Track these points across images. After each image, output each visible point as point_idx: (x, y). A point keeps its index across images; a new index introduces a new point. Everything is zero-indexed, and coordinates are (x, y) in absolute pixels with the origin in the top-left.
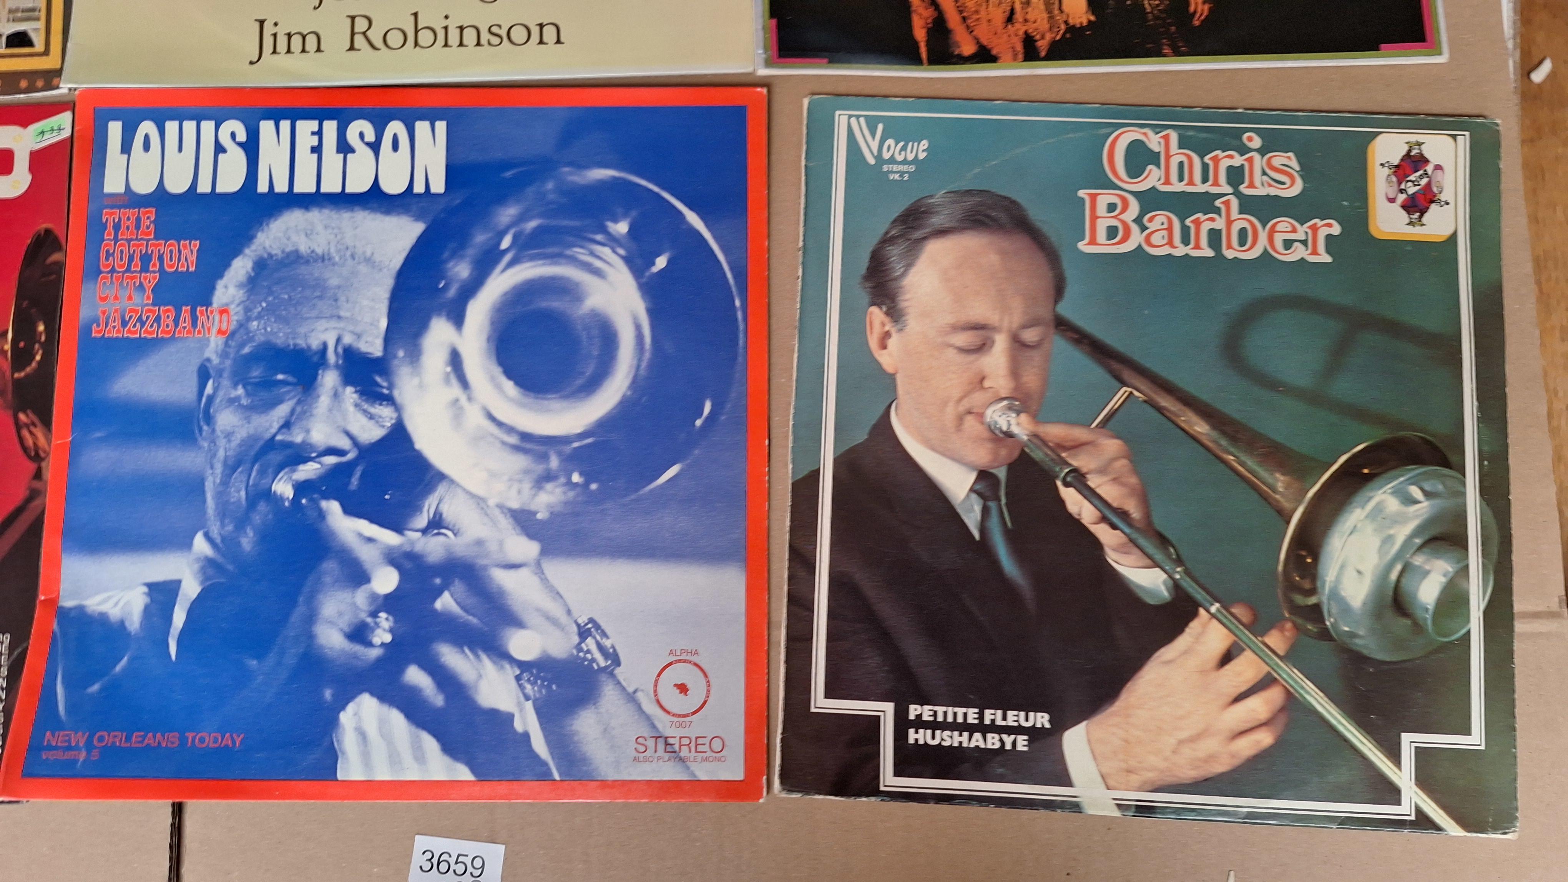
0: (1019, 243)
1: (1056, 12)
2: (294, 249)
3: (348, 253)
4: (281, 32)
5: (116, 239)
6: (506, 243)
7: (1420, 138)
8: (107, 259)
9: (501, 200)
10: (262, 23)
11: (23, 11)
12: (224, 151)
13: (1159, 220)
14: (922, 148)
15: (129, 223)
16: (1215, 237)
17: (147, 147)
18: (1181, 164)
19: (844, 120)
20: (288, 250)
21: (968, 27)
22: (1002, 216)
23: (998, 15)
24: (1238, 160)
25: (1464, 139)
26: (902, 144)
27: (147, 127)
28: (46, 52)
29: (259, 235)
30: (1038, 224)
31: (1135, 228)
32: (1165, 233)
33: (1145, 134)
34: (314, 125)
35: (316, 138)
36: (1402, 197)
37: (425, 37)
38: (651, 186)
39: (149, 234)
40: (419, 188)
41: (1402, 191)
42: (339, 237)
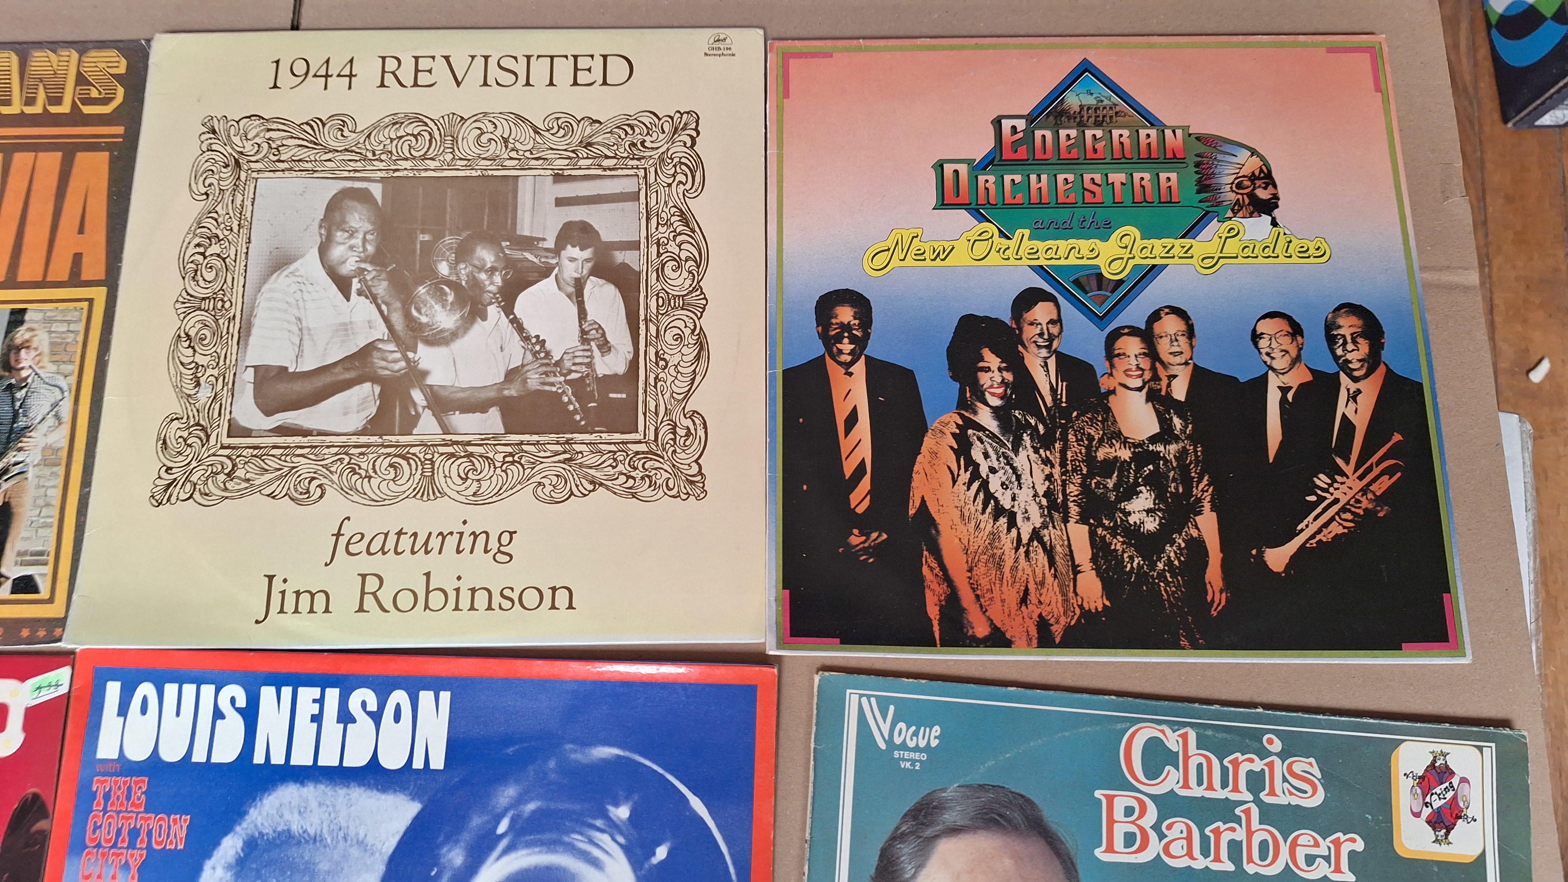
0: (1035, 847)
1: (1071, 594)
2: (286, 828)
3: (341, 834)
4: (290, 588)
5: (105, 811)
6: (502, 828)
7: (1446, 748)
8: (94, 832)
9: (502, 778)
10: (271, 578)
11: (31, 555)
12: (223, 717)
13: (1178, 827)
14: (933, 734)
15: (119, 793)
16: (1235, 847)
17: (144, 710)
18: (1200, 766)
19: (855, 699)
20: (279, 829)
21: (981, 605)
22: (1017, 816)
23: (1012, 596)
24: (1258, 765)
25: (1490, 750)
26: (913, 728)
27: (146, 689)
28: (51, 600)
29: (252, 811)
30: (1054, 827)
31: (1153, 835)
32: (1184, 842)
33: (1163, 732)
34: (316, 692)
35: (317, 705)
36: (1427, 812)
37: (437, 599)
38: (655, 767)
39: (140, 805)
40: (418, 764)
41: (1426, 804)
42: (333, 816)
